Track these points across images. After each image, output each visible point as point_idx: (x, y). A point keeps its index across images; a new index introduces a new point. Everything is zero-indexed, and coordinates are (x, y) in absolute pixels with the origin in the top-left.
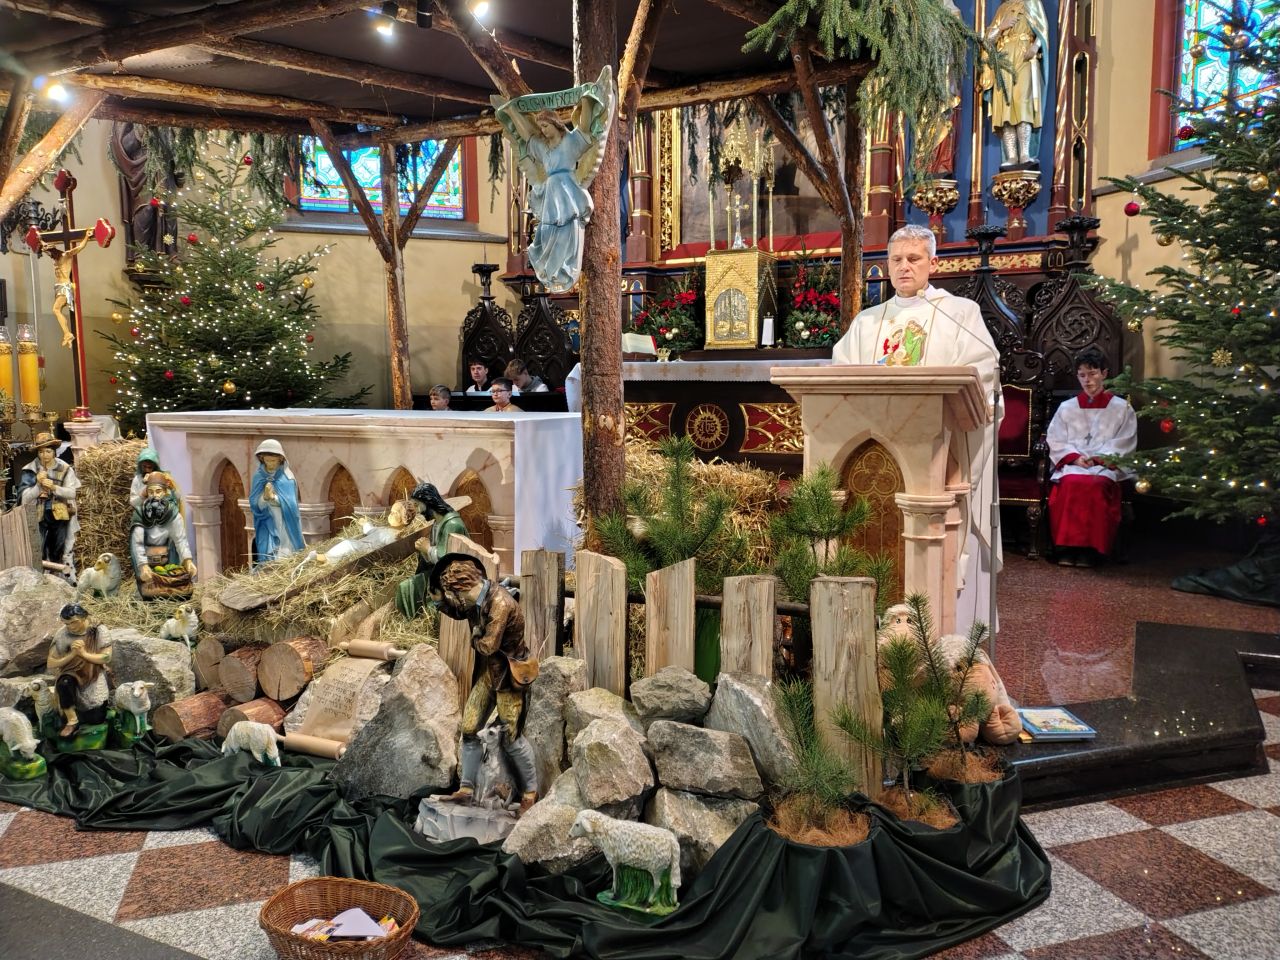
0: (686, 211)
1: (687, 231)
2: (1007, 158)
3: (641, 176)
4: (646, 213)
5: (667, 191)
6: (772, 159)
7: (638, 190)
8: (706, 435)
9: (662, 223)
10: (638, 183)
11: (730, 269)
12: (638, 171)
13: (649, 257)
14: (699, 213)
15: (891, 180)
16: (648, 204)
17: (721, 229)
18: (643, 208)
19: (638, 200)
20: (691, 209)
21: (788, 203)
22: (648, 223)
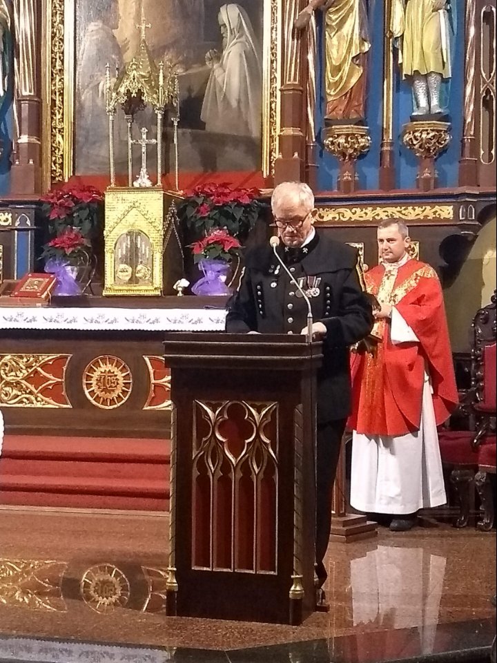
0: (80, 139)
1: (80, 162)
2: (418, 107)
3: (29, 98)
4: (34, 140)
5: (59, 116)
6: (177, 91)
7: (25, 114)
8: (105, 390)
9: (53, 152)
10: (25, 106)
11: (132, 207)
12: (25, 93)
13: (38, 189)
14: (94, 143)
15: (302, 122)
16: (37, 130)
17: (121, 164)
18: (30, 135)
19: (25, 125)
20: (87, 138)
21: (195, 138)
22: (36, 151)
